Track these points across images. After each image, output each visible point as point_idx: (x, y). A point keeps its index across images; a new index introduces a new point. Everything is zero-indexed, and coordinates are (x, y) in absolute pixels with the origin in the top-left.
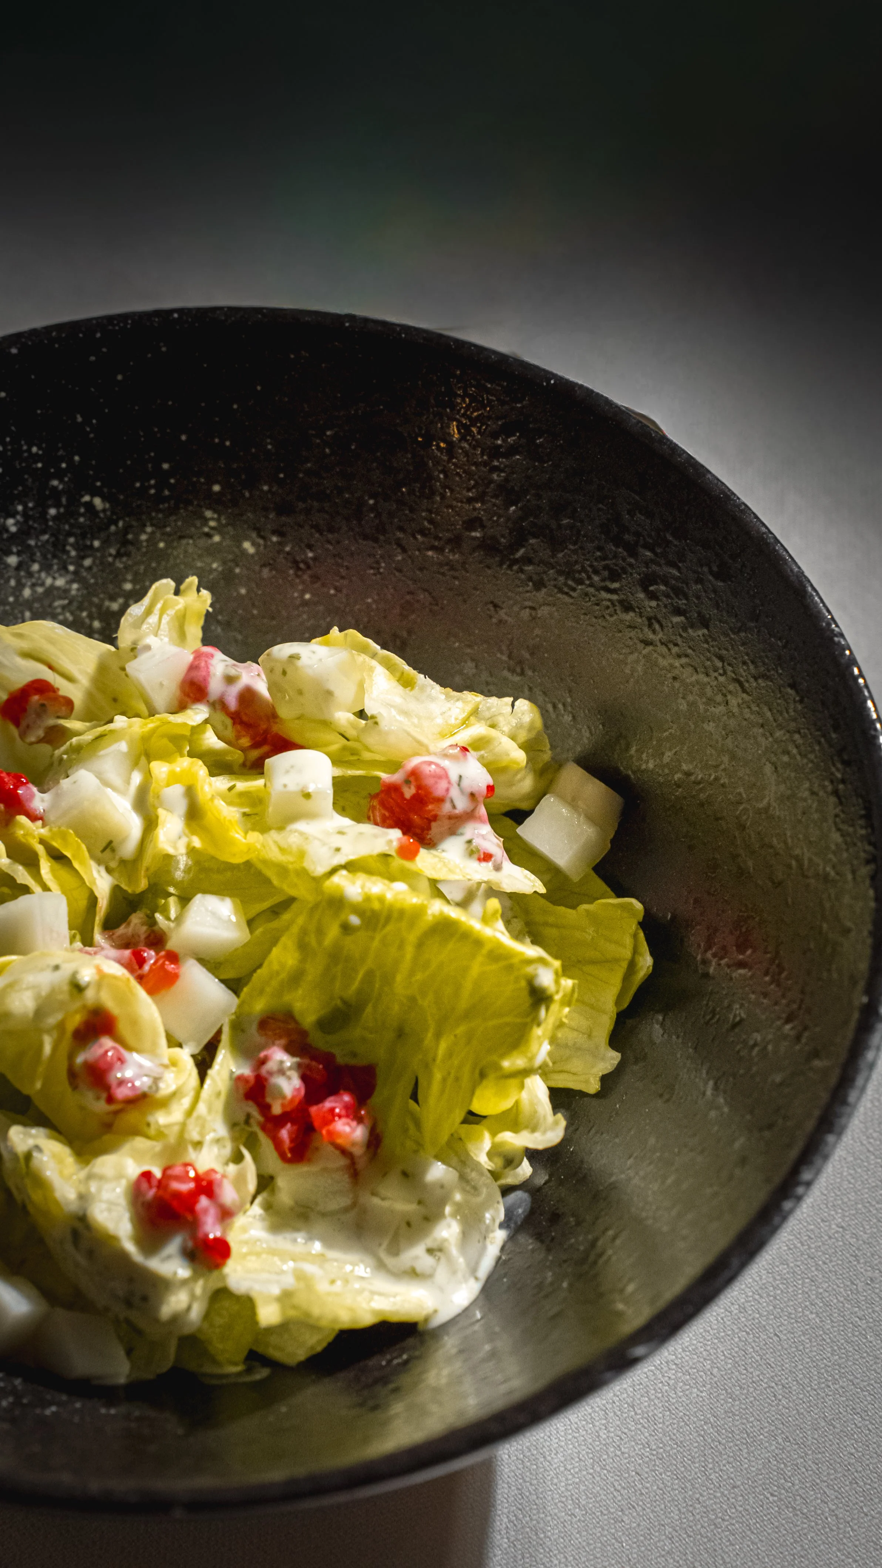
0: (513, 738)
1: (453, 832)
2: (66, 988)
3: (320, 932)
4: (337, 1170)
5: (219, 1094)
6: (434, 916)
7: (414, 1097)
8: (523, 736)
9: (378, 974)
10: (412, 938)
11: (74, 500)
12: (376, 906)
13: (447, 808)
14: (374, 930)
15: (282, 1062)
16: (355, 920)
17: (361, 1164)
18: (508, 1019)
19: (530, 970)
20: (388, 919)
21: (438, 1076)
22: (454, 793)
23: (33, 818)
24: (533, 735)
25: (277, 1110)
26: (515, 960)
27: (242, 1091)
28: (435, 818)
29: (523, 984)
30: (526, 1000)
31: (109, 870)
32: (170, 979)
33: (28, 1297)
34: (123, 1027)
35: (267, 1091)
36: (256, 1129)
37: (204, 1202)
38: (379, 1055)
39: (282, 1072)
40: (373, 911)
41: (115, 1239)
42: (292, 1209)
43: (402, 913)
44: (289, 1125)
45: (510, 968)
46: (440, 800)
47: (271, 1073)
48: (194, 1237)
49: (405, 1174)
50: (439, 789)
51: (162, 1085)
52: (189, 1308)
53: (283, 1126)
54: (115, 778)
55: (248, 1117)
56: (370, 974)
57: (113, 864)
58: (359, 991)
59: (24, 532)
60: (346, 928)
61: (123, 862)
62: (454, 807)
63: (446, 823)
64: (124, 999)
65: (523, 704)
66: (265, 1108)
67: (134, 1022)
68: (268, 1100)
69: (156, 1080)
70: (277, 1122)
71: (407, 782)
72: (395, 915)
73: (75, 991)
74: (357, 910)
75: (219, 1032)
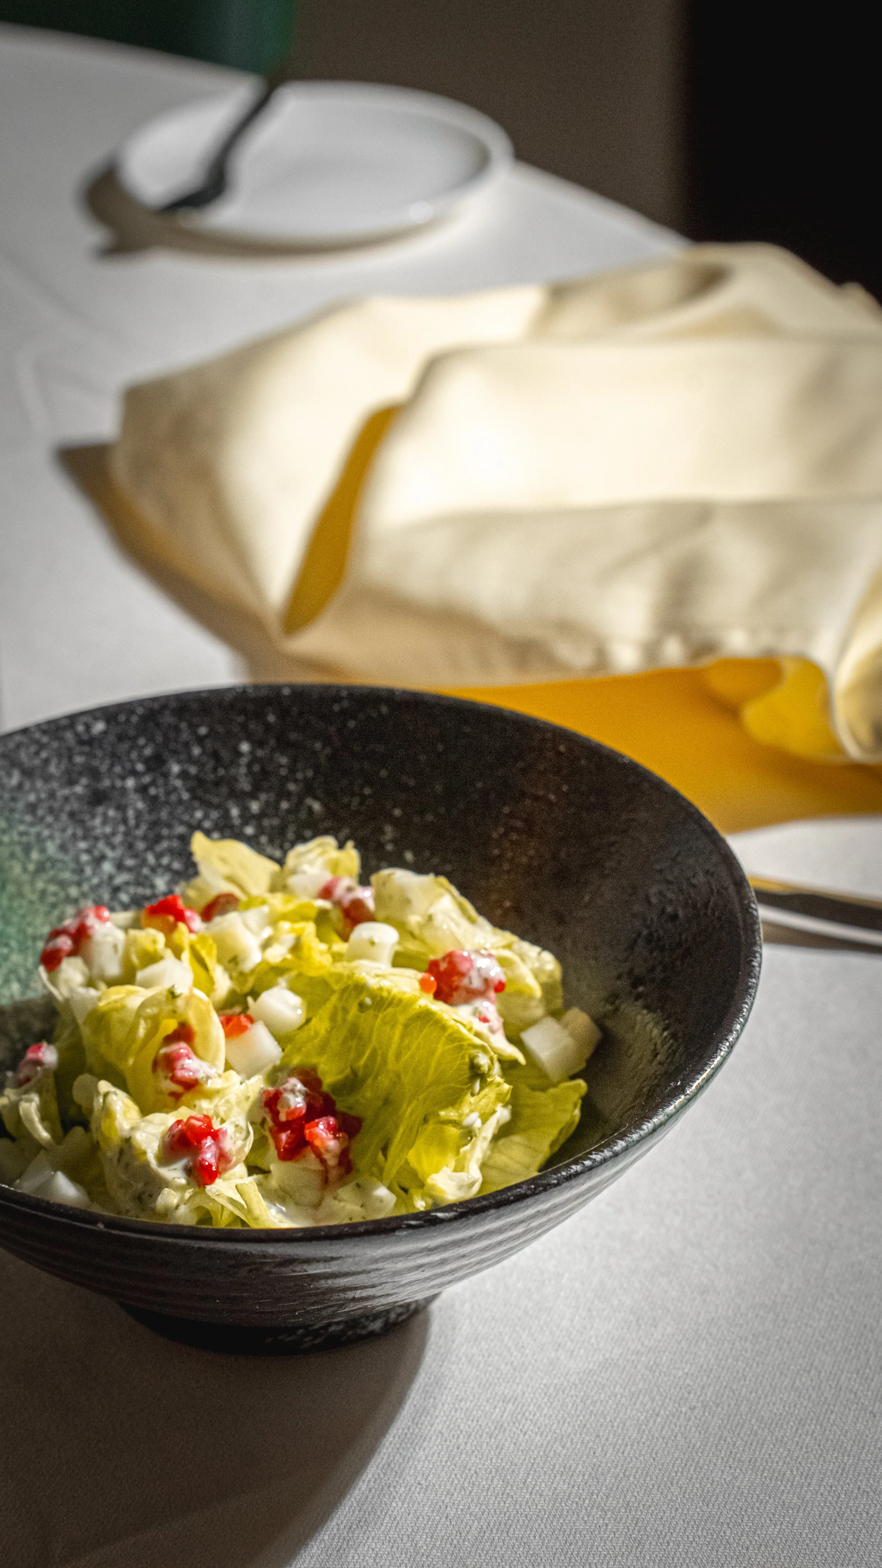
0: (536, 977)
1: (467, 1001)
2: (165, 993)
3: (345, 1010)
4: (315, 1171)
5: (248, 1098)
6: (420, 1007)
7: (385, 1150)
8: (544, 978)
9: (380, 1052)
10: (402, 1019)
11: (301, 801)
12: (385, 994)
13: (465, 981)
14: (379, 1011)
15: (295, 1085)
16: (368, 1001)
17: (333, 1174)
18: (453, 1085)
19: (474, 1052)
20: (390, 1004)
21: (401, 1130)
22: (473, 974)
23: (191, 931)
24: (550, 981)
25: (283, 1117)
26: (465, 1043)
27: (264, 1099)
28: (457, 988)
29: (467, 1060)
30: (467, 1073)
31: (231, 977)
32: (242, 1029)
33: (78, 1190)
34: (198, 1040)
35: (280, 1101)
36: (267, 1133)
37: (209, 1141)
38: (368, 1114)
39: (293, 1091)
40: (382, 998)
41: (144, 1153)
42: (275, 1191)
43: (400, 1001)
44: (289, 1132)
45: (461, 1047)
46: (462, 975)
47: (285, 1090)
48: (194, 1161)
49: (358, 1185)
50: (464, 967)
51: (210, 1081)
52: (177, 1207)
53: (285, 1131)
54: (253, 924)
55: (264, 1121)
56: (374, 1053)
57: (235, 974)
58: (366, 1066)
59: (263, 814)
60: (362, 1006)
61: (242, 974)
62: (471, 983)
63: (464, 994)
64: (204, 1019)
65: (548, 957)
66: (275, 1114)
67: (206, 1037)
68: (279, 1108)
69: (208, 1078)
70: (281, 1127)
71: (444, 959)
72: (395, 1002)
73: (170, 996)
74: (373, 997)
75: (264, 1067)
